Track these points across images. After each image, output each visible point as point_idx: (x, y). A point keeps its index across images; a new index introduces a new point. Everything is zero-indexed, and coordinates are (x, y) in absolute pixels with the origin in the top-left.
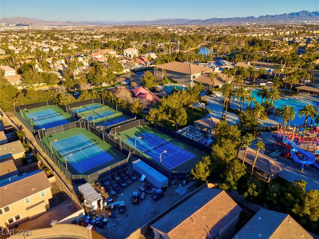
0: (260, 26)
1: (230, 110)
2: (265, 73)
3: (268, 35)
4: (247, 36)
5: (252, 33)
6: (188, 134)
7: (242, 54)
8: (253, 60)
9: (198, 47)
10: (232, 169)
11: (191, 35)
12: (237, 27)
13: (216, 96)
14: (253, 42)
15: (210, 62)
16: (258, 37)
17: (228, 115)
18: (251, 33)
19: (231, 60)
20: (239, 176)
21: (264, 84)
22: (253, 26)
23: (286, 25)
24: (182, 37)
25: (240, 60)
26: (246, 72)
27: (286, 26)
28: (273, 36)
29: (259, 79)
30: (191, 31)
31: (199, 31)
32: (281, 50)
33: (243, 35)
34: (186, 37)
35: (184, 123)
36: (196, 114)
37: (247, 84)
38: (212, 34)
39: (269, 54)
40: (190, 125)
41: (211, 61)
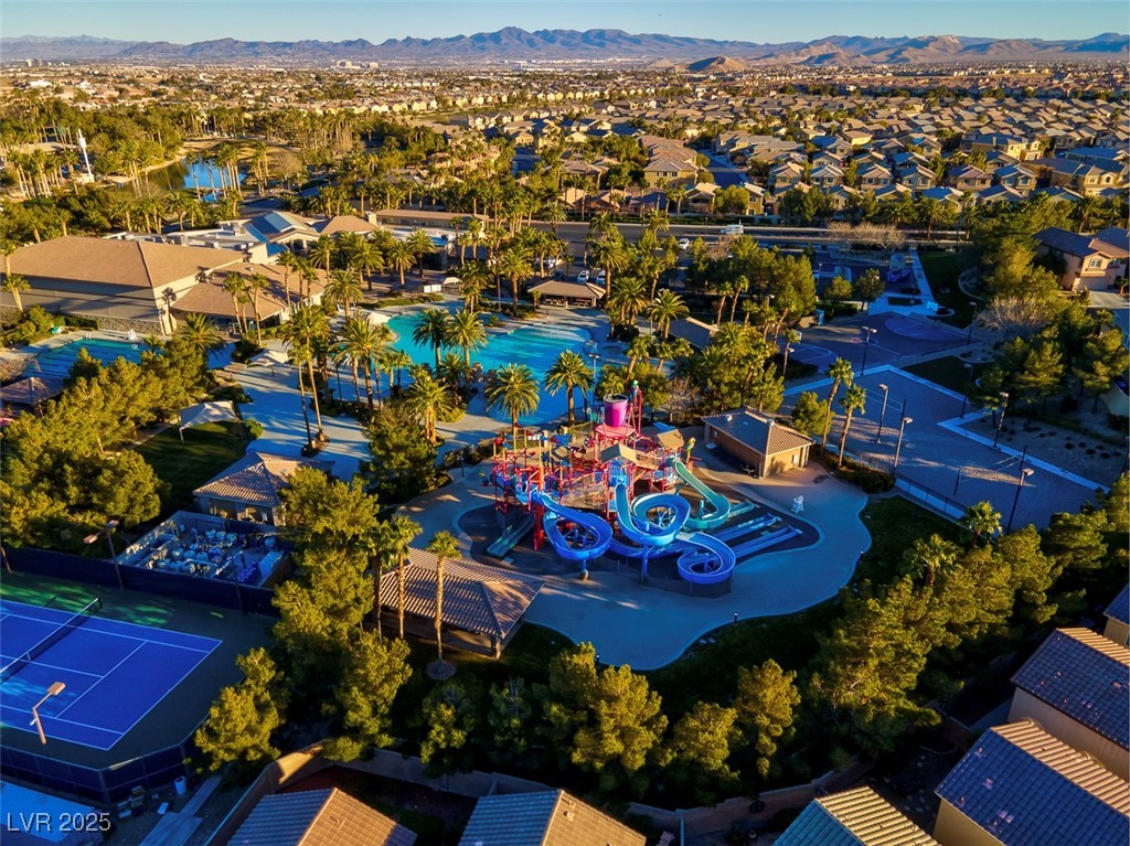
0: (393, 75)
1: (335, 407)
2: (432, 250)
3: (423, 106)
4: (357, 111)
5: (370, 100)
6: (177, 554)
7: (345, 181)
8: (386, 204)
9: (178, 158)
10: (359, 675)
11: (134, 107)
12: (318, 78)
13: (272, 360)
14: (378, 136)
15: (229, 223)
16: (394, 113)
17: (329, 432)
18: (367, 102)
19: (310, 208)
20: (389, 692)
21: (436, 288)
22: (372, 74)
23: (471, 75)
24: (96, 116)
25: (341, 207)
26: (368, 253)
27: (471, 78)
28: (437, 110)
29: (417, 272)
30: (134, 92)
31: (171, 90)
32: (467, 163)
33: (341, 106)
34: (113, 119)
35: (147, 512)
36: (200, 453)
37: (381, 294)
38: (226, 102)
39: (434, 177)
40: (179, 513)
41: (232, 218)
